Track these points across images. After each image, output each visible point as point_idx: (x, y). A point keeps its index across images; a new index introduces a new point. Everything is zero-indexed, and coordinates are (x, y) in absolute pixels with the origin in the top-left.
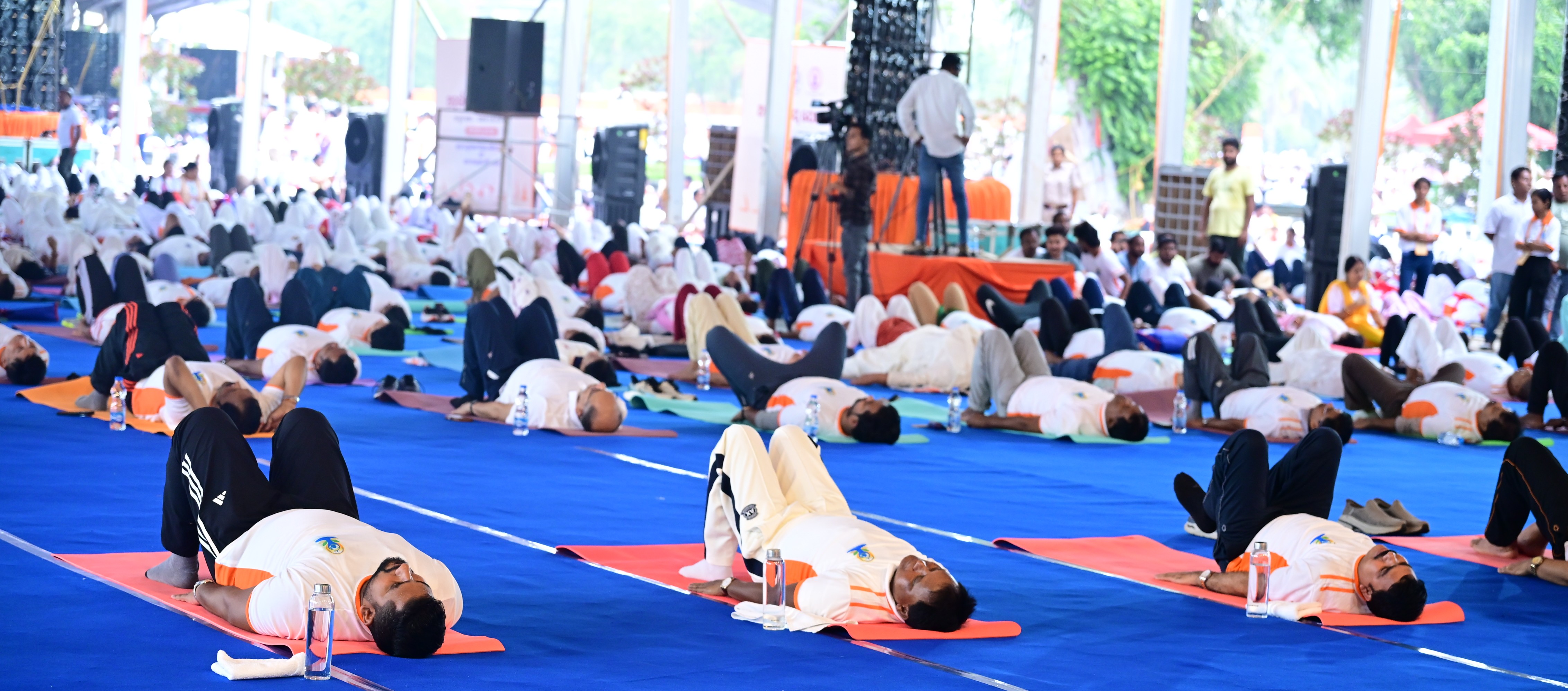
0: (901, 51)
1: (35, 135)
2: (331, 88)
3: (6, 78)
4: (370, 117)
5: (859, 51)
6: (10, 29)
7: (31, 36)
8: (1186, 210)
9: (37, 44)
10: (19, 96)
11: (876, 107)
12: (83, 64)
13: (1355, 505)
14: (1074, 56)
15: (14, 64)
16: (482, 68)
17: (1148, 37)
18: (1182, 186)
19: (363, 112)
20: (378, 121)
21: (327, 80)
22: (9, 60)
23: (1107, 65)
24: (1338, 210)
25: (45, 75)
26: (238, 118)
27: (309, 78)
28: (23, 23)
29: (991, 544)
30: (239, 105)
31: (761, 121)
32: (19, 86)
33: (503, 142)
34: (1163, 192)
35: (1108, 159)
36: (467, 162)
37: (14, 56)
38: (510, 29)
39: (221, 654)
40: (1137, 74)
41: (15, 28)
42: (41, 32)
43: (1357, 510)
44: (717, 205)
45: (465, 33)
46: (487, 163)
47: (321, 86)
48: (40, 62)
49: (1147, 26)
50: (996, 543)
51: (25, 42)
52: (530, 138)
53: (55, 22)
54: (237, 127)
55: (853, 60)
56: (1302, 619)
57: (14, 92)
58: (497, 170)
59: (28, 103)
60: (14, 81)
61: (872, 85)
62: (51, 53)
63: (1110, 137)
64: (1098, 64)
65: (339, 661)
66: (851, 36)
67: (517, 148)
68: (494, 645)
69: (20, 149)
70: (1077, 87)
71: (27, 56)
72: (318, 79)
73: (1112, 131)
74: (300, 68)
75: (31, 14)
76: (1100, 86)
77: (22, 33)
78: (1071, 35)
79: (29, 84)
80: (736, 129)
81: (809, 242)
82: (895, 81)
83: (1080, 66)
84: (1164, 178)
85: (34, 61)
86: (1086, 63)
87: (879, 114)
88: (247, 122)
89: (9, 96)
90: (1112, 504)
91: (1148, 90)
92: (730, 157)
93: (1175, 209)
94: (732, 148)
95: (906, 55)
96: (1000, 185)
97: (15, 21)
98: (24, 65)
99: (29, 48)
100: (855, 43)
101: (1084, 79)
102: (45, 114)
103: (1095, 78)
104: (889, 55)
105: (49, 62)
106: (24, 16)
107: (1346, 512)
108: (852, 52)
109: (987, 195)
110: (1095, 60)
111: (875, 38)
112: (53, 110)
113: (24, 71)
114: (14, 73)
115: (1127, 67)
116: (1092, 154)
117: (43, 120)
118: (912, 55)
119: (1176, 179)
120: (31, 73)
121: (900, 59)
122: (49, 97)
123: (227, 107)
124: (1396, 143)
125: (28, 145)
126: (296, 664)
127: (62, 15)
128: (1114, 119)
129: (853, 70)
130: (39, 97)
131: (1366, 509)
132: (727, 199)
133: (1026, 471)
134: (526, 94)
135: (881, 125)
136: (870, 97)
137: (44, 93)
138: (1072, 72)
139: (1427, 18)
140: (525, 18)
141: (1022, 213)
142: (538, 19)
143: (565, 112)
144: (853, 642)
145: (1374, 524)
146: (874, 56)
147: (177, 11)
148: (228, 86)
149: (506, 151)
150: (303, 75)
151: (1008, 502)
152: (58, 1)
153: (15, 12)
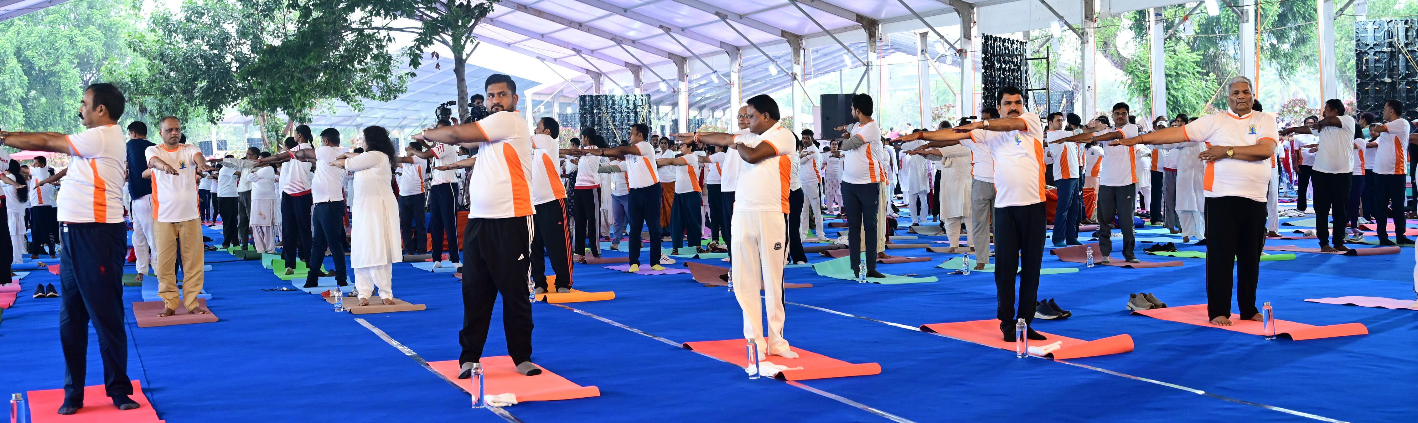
5: (989, 93)
6: (626, 121)
16: (828, 119)
17: (1177, 73)
29: (918, 329)
38: (840, 98)
40: (1173, 92)
45: (818, 103)
49: (1176, 68)
50: (922, 329)
53: (647, 116)
55: (985, 98)
75: (636, 113)
78: (1138, 76)
83: (1144, 90)
91: (1180, 99)
97: (628, 117)
106: (632, 114)
108: (984, 93)
127: (650, 112)
139: (1342, 50)
144: (787, 382)
152: (647, 106)
153: (628, 112)
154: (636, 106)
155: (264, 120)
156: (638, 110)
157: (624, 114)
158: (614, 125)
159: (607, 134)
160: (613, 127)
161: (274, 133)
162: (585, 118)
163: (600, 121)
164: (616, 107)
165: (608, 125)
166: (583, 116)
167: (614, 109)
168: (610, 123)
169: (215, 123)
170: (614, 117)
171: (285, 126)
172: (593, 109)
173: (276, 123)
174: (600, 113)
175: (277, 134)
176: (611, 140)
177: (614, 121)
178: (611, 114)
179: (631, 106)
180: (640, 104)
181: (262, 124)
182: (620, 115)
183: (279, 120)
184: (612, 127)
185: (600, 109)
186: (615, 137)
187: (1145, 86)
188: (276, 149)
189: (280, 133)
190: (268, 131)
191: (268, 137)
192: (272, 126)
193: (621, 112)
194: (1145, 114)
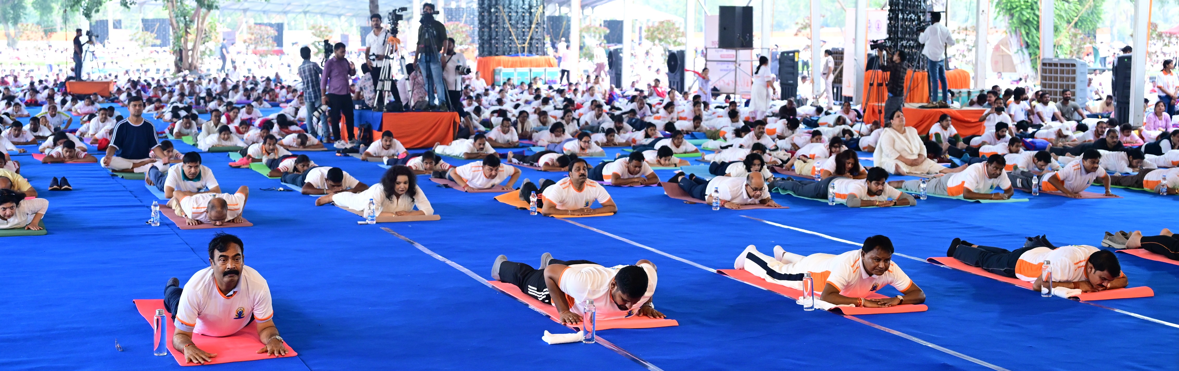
0: (914, 13)
1: (534, 67)
2: (665, 38)
3: (520, 42)
4: (678, 52)
5: (893, 14)
6: (521, 20)
7: (531, 23)
8: (1056, 79)
9: (533, 26)
10: (526, 49)
11: (902, 39)
12: (560, 30)
13: (1110, 235)
14: (1007, 6)
15: (524, 35)
16: (725, 29)
18: (1053, 68)
19: (675, 49)
20: (682, 54)
21: (664, 34)
22: (522, 34)
23: (1022, 9)
24: (1128, 77)
25: (537, 39)
26: (621, 55)
27: (656, 33)
28: (527, 18)
29: (926, 261)
30: (621, 49)
31: (853, 45)
32: (526, 45)
33: (735, 62)
34: (1044, 71)
35: (1026, 52)
36: (721, 70)
37: (524, 32)
38: (737, 10)
39: (546, 332)
41: (524, 20)
42: (535, 21)
43: (1111, 237)
44: (836, 85)
45: (717, 13)
46: (730, 70)
47: (662, 37)
48: (535, 34)
50: (929, 260)
51: (528, 26)
52: (750, 59)
53: (541, 16)
54: (621, 59)
55: (890, 19)
56: (1070, 298)
57: (524, 48)
58: (734, 73)
59: (530, 52)
60: (524, 43)
61: (900, 29)
62: (539, 30)
63: (1027, 43)
64: (1018, 9)
65: (600, 333)
66: (889, 8)
67: (742, 63)
68: (674, 323)
69: (527, 73)
70: (1009, 20)
71: (529, 32)
72: (660, 34)
73: (1026, 39)
74: (652, 29)
75: (531, 13)
76: (1019, 18)
77: (527, 22)
79: (530, 44)
80: (843, 49)
81: (871, 104)
82: (911, 26)
83: (1010, 10)
84: (1044, 64)
85: (532, 34)
86: (1012, 8)
87: (904, 43)
88: (625, 57)
89: (522, 49)
90: (991, 236)
92: (841, 63)
93: (1051, 79)
94: (842, 59)
95: (916, 14)
96: (964, 72)
97: (523, 17)
98: (527, 36)
99: (530, 28)
100: (890, 11)
101: (1012, 15)
102: (538, 57)
103: (1017, 15)
104: (908, 15)
105: (539, 33)
106: (528, 14)
107: (1105, 238)
108: (889, 15)
109: (958, 77)
110: (1017, 7)
111: (900, 8)
112: (541, 55)
113: (528, 38)
114: (524, 39)
115: (1032, 9)
116: (1018, 50)
117: (537, 60)
118: (919, 14)
119: (1050, 65)
120: (531, 39)
121: (913, 16)
122: (539, 49)
123: (616, 50)
124: (1170, 37)
125: (531, 71)
126: (579, 336)
127: (544, 12)
128: (1027, 34)
129: (890, 23)
130: (535, 49)
131: (1115, 237)
132: (841, 82)
133: (952, 220)
134: (745, 39)
135: (906, 47)
136: (899, 35)
137: (537, 47)
138: (1006, 13)
140: (745, 5)
141: (976, 84)
142: (750, 5)
143: (764, 47)
144: (845, 316)
145: (1119, 244)
146: (900, 16)
147: (602, 4)
148: (619, 40)
149: (737, 66)
150: (654, 31)
151: (940, 237)
152: (542, 6)
153: (523, 12)
154: (531, 7)
155: (173, 6)
156: (532, 10)
157: (520, 14)
158: (510, 24)
159: (503, 32)
160: (509, 26)
161: (182, 19)
162: (483, 16)
163: (497, 19)
164: (513, 6)
165: (504, 23)
166: (481, 14)
167: (510, 8)
168: (507, 21)
169: (128, 7)
170: (510, 17)
171: (193, 12)
172: (490, 8)
173: (185, 9)
174: (497, 12)
175: (185, 19)
176: (506, 38)
177: (510, 20)
178: (507, 13)
179: (527, 7)
180: (535, 5)
181: (171, 9)
182: (515, 14)
183: (187, 6)
184: (507, 25)
185: (497, 8)
186: (511, 35)
187: (1011, 5)
188: (184, 34)
189: (188, 18)
190: (177, 16)
191: (178, 22)
192: (182, 12)
193: (517, 12)
194: (1010, 32)
